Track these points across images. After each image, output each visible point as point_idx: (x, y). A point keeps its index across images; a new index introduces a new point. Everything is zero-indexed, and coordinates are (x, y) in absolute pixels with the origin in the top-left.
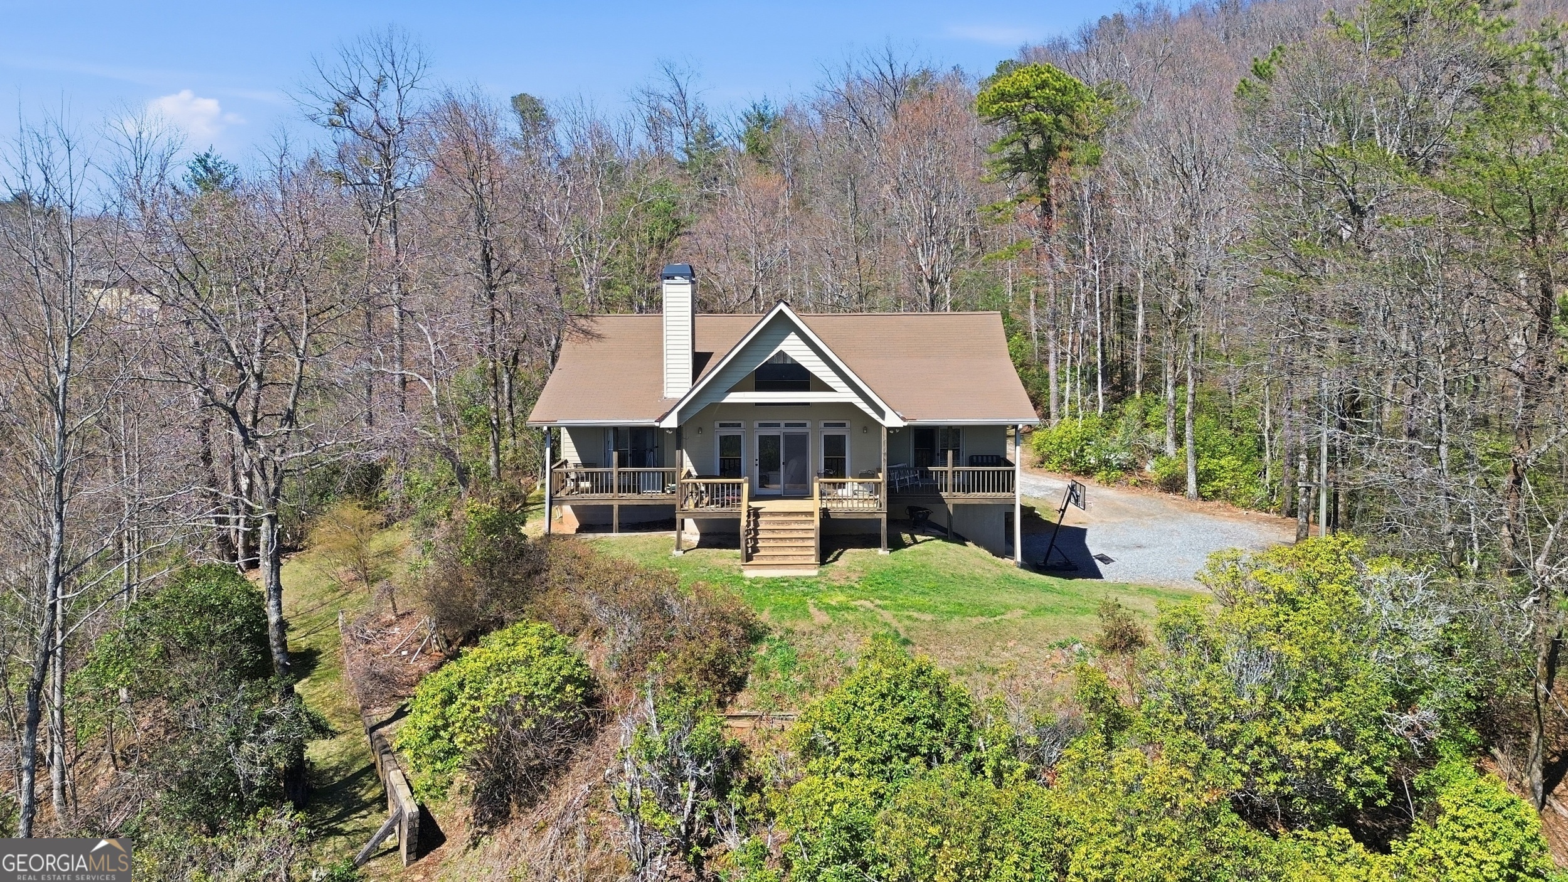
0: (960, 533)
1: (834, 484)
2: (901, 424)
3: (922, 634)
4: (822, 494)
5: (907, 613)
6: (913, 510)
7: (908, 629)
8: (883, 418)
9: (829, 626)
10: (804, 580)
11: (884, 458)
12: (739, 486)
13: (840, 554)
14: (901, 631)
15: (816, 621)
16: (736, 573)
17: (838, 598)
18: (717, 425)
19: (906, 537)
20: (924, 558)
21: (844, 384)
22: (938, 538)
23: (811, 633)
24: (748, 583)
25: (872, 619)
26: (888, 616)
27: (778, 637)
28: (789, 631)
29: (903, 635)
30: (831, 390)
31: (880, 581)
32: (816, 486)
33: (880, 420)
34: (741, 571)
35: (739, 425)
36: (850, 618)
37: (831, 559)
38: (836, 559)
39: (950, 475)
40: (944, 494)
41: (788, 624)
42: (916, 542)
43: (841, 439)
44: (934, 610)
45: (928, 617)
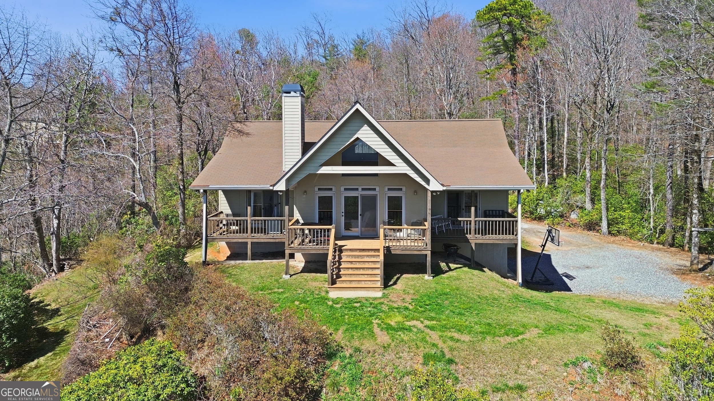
0: (480, 263)
1: (394, 230)
2: (441, 188)
3: (463, 354)
4: (385, 236)
5: (449, 334)
6: (447, 247)
7: (452, 350)
8: (428, 184)
9: (389, 345)
10: (371, 302)
11: (429, 212)
12: (329, 230)
13: (398, 279)
14: (446, 351)
15: (379, 341)
16: (323, 294)
17: (395, 320)
18: (316, 189)
19: (443, 265)
20: (458, 282)
21: (401, 161)
22: (465, 265)
23: (374, 352)
24: (330, 303)
25: (423, 340)
26: (434, 336)
27: (348, 355)
28: (358, 350)
29: (448, 356)
30: (392, 165)
31: (428, 302)
32: (382, 231)
33: (426, 186)
34: (327, 292)
35: (331, 189)
36: (406, 338)
37: (391, 283)
38: (395, 283)
39: (473, 223)
40: (468, 236)
41: (356, 344)
42: (450, 270)
43: (399, 199)
44: (470, 330)
45: (466, 338)
